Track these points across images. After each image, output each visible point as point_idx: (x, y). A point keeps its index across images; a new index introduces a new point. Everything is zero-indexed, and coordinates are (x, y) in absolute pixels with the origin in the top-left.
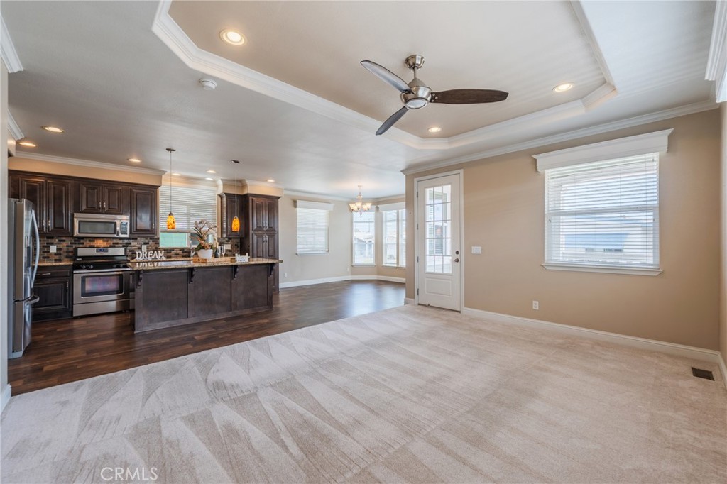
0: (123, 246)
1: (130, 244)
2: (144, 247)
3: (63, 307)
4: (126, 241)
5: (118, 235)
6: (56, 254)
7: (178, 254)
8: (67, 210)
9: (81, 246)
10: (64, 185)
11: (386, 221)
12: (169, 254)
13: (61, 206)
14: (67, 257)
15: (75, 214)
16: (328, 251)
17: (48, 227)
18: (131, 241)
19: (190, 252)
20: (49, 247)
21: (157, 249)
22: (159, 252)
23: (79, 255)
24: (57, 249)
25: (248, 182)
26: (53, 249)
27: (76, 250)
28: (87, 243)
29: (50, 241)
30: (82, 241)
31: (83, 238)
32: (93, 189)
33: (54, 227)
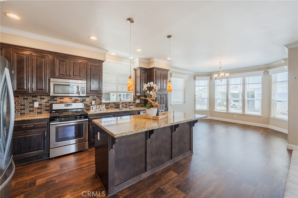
0: (81, 102)
1: (85, 100)
2: (93, 103)
3: (42, 151)
4: (84, 98)
5: (79, 94)
6: (38, 108)
7: (112, 107)
8: (45, 76)
9: (55, 102)
10: (44, 58)
11: (216, 86)
12: (107, 107)
13: (41, 73)
14: (46, 110)
15: (51, 79)
16: (185, 102)
17: (32, 89)
18: (86, 98)
19: (119, 105)
20: (34, 103)
21: (101, 104)
22: (103, 105)
23: (53, 109)
24: (39, 105)
25: (155, 60)
26: (36, 105)
27: (51, 105)
28: (59, 100)
29: (34, 99)
30: (55, 99)
31: (56, 97)
32: (63, 61)
33: (37, 89)
